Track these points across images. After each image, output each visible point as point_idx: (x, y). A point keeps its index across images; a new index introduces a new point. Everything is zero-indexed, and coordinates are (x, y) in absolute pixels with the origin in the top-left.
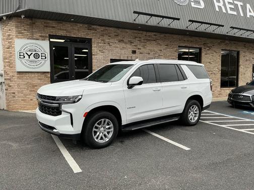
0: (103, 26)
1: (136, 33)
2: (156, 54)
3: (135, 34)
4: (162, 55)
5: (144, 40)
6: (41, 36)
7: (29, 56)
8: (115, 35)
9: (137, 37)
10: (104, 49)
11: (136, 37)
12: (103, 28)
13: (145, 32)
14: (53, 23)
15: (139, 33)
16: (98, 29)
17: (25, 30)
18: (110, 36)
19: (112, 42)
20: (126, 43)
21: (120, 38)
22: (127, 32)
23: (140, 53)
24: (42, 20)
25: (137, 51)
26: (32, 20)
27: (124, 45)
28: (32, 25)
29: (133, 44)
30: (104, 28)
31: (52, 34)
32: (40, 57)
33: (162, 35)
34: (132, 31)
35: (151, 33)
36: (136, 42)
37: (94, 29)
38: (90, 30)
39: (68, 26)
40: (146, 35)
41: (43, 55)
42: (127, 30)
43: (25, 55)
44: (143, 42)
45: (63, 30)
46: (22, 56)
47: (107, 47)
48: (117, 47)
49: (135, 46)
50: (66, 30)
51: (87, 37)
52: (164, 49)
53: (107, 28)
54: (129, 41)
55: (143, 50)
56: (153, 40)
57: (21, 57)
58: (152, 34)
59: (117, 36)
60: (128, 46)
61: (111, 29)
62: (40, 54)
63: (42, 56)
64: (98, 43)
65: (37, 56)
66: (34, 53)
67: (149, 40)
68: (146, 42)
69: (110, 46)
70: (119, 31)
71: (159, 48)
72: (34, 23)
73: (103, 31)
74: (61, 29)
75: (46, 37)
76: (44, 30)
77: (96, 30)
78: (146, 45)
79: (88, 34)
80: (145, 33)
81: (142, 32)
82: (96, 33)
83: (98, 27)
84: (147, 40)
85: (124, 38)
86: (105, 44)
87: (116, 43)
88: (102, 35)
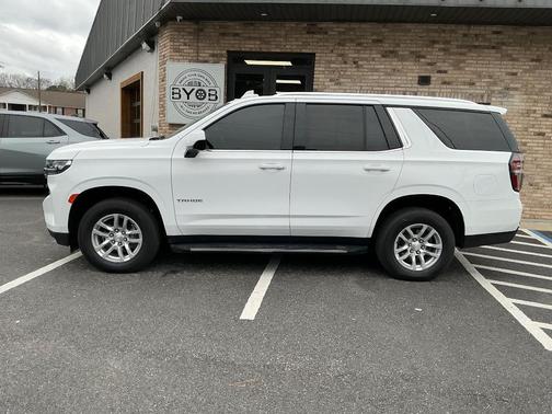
0: (344, 21)
1: (436, 31)
2: (495, 84)
3: (432, 34)
4: (516, 89)
5: (458, 47)
6: (213, 55)
7: (188, 94)
8: (374, 41)
9: (437, 42)
10: (342, 76)
11: (434, 42)
12: (343, 27)
13: (464, 27)
14: (236, 27)
15: (444, 31)
16: (332, 29)
17: (185, 45)
18: (359, 44)
19: (362, 59)
20: (402, 59)
21: (387, 46)
22: (409, 31)
23: (445, 83)
24: (216, 23)
25: (435, 77)
26: (197, 23)
27: (396, 64)
28: (198, 34)
29: (422, 60)
30: (346, 25)
31: (232, 49)
32: (207, 97)
33: (524, 32)
34: (424, 26)
35: (482, 28)
36: (435, 54)
37: (321, 31)
38: (313, 33)
39: (265, 30)
40: (465, 35)
41: (212, 92)
42: (409, 26)
43: (182, 93)
44: (457, 54)
45: (255, 39)
46: (176, 94)
47: (351, 70)
48: (377, 70)
49: (429, 64)
50: (260, 39)
51: (304, 51)
52: (526, 71)
53: (354, 25)
54: (412, 52)
55: (452, 74)
56: (488, 48)
57: (176, 96)
58: (487, 30)
59: (380, 41)
60: (409, 64)
61: (364, 26)
62: (207, 90)
63: (210, 95)
64: (330, 62)
65: (201, 95)
66: (196, 88)
67: (476, 47)
68: (464, 54)
69: (358, 67)
70: (385, 30)
71: (509, 66)
72: (202, 30)
73: (344, 33)
74: (250, 38)
75: (222, 56)
76: (218, 42)
77: (326, 33)
78: (464, 61)
79: (306, 44)
80: (463, 29)
81: (453, 27)
82: (327, 41)
83: (331, 25)
84: (467, 47)
85: (398, 45)
86: (345, 63)
87: (373, 59)
88: (339, 44)
